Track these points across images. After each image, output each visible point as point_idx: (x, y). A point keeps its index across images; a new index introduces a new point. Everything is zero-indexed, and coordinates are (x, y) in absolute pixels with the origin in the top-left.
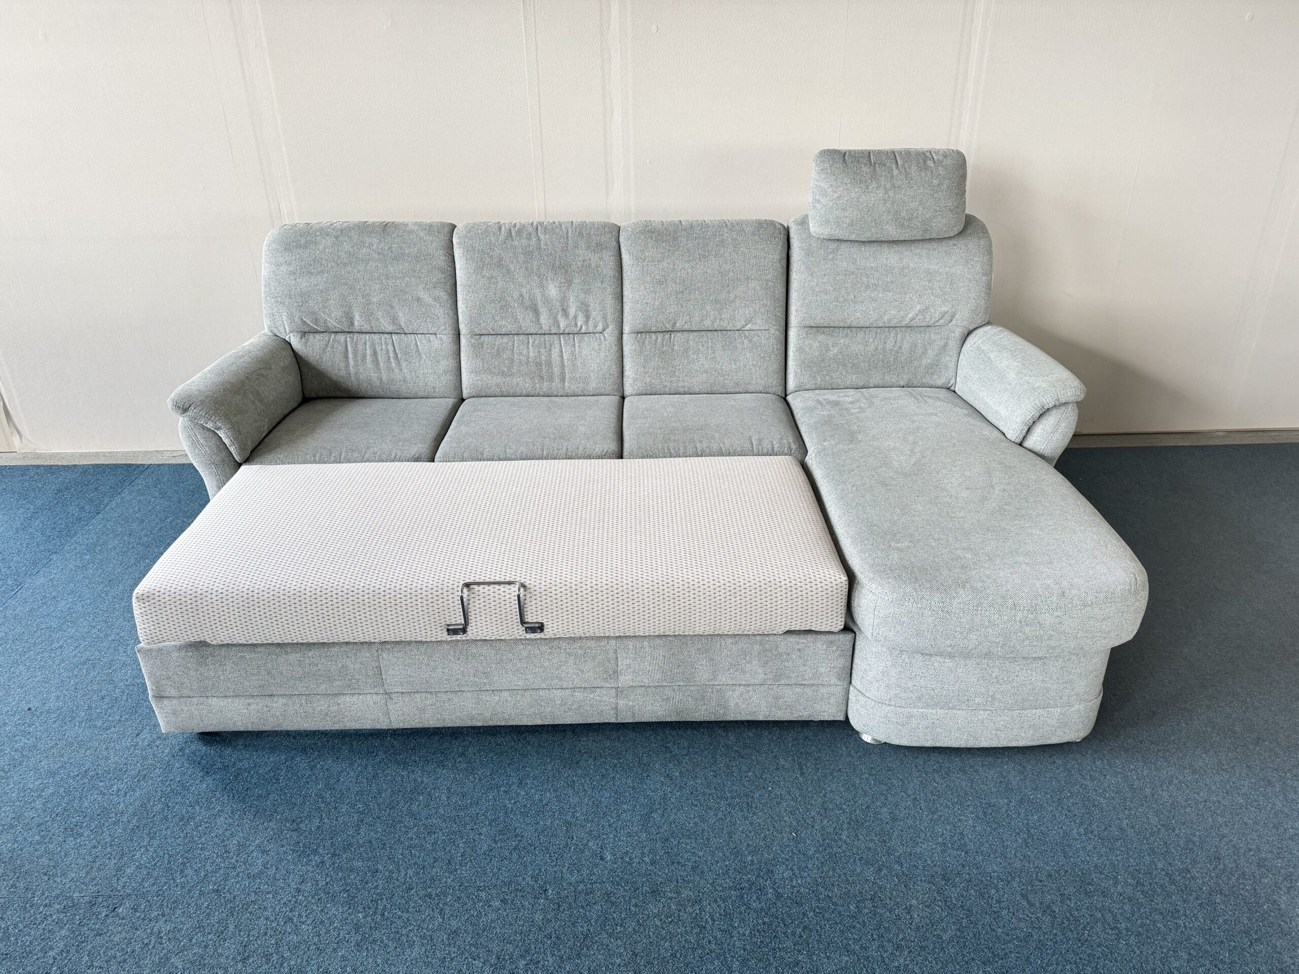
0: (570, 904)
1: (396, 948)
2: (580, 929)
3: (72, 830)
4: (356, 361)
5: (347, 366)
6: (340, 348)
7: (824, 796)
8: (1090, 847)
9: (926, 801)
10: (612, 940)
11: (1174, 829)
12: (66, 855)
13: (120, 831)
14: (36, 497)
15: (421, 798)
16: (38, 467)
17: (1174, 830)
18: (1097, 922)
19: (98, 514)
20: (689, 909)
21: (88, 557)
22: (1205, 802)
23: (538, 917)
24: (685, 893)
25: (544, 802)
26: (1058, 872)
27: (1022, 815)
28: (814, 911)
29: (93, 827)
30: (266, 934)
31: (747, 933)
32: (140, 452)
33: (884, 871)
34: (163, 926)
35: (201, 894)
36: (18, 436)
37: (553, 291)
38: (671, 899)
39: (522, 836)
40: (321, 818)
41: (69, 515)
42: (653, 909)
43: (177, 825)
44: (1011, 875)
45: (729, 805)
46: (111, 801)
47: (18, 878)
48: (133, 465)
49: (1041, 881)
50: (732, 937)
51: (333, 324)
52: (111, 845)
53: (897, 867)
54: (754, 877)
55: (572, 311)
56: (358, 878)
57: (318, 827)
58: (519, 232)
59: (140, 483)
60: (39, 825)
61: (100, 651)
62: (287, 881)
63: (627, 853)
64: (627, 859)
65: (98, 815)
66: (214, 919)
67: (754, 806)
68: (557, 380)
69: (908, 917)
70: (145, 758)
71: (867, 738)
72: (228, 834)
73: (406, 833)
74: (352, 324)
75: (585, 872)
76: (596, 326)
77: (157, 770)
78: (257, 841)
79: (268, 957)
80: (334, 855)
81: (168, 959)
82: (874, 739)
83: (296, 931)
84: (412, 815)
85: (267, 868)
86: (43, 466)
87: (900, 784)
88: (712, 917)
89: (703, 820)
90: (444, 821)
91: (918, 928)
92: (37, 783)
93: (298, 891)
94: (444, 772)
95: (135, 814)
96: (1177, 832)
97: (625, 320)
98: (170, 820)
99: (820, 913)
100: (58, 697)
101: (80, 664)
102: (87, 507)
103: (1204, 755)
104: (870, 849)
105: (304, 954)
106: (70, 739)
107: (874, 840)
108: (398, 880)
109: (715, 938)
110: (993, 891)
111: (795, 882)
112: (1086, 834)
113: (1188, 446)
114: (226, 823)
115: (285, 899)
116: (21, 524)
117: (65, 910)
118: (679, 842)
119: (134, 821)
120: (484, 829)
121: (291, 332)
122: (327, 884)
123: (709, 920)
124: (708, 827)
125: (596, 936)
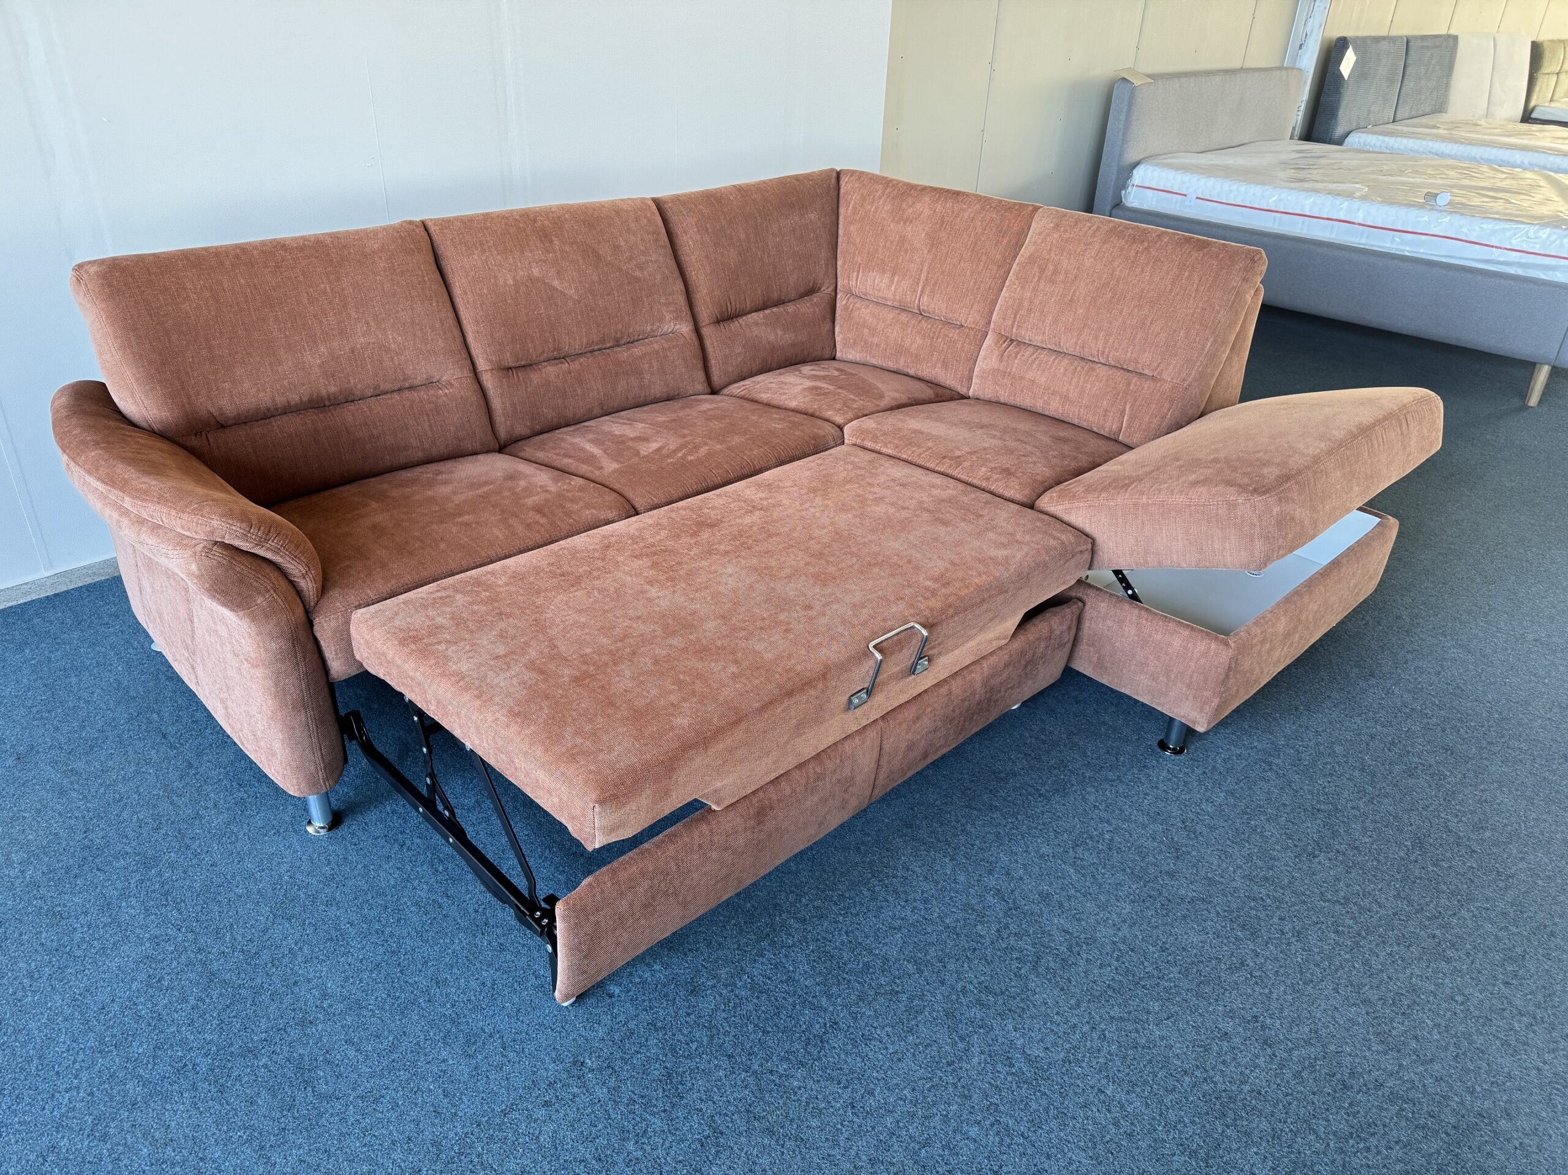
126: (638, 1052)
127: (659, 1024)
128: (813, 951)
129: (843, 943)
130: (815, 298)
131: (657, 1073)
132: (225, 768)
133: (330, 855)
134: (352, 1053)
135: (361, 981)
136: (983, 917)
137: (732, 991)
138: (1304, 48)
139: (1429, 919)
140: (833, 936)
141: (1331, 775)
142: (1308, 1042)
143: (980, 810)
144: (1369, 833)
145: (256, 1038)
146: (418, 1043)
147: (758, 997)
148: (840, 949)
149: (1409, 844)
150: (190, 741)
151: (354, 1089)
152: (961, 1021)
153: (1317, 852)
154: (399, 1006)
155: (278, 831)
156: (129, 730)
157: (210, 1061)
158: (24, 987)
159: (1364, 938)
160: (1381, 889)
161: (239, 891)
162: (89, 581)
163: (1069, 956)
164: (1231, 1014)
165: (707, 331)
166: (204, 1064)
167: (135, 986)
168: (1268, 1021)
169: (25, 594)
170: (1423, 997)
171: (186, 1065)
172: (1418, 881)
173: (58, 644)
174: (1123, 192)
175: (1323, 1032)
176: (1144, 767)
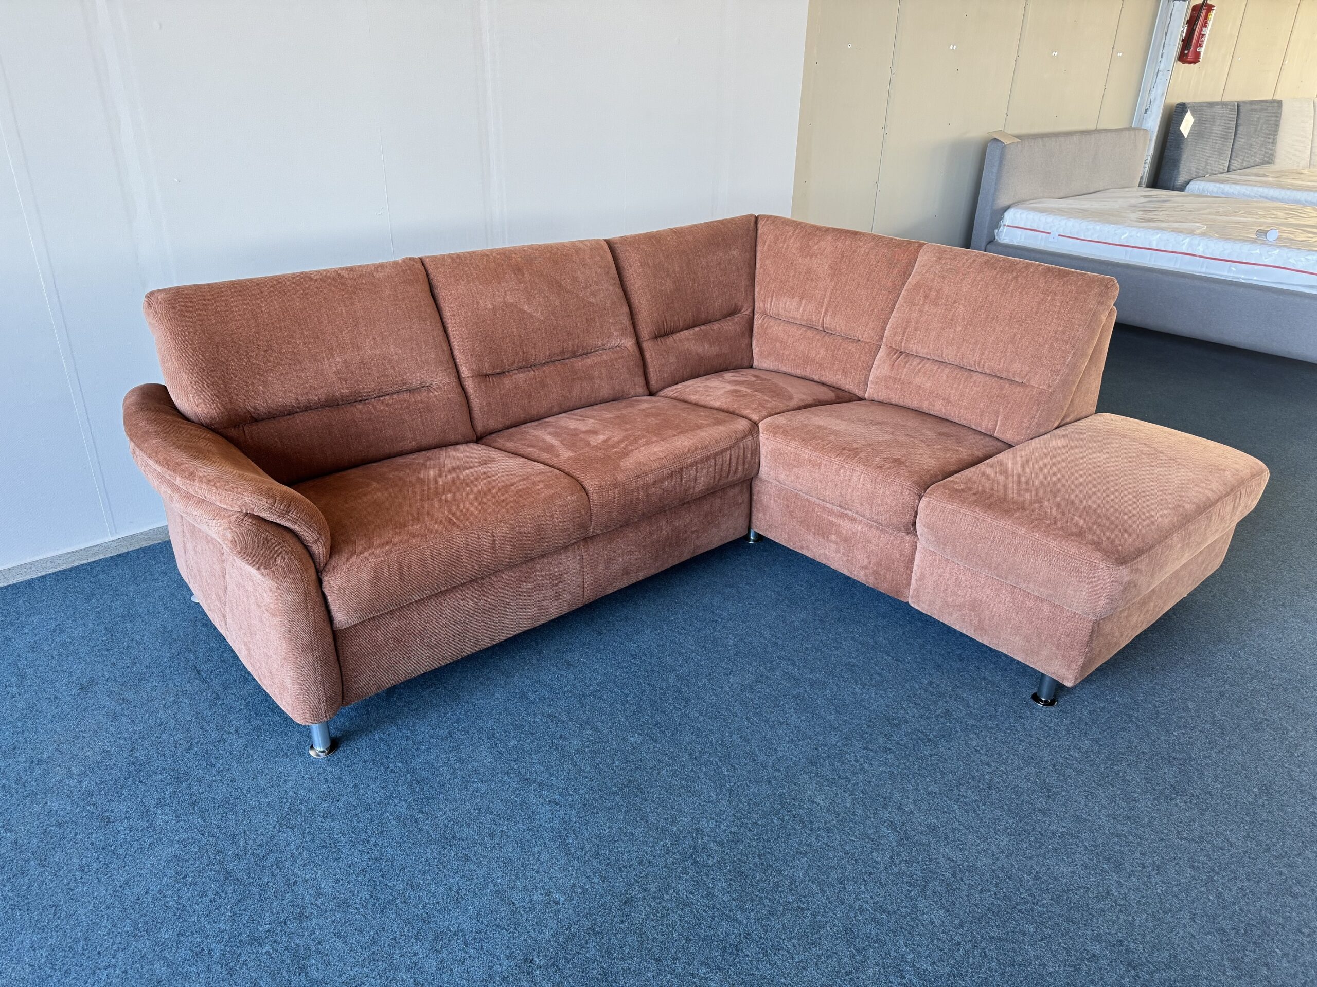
126: (579, 953)
127: (598, 929)
128: (730, 871)
129: (756, 865)
130: (736, 318)
131: (594, 972)
132: (245, 700)
133: (327, 775)
134: (339, 945)
135: (349, 883)
136: (878, 845)
137: (660, 903)
138: (1149, 112)
139: (1276, 858)
140: (747, 858)
141: (1185, 727)
142: (1168, 966)
143: (876, 751)
144: (1220, 780)
145: (261, 929)
146: (394, 939)
147: (682, 909)
148: (753, 870)
149: (1256, 790)
150: (219, 677)
151: (340, 976)
152: (858, 936)
153: (1173, 796)
154: (379, 905)
155: (286, 754)
156: (170, 667)
157: (223, 947)
158: (76, 879)
159: (1218, 873)
160: (1232, 830)
161: (252, 803)
162: (145, 544)
163: (953, 881)
164: (1098, 938)
165: (646, 345)
166: (218, 949)
167: (165, 880)
168: (1132, 945)
169: (95, 554)
170: (1272, 928)
171: (203, 950)
172: (1265, 824)
173: (118, 595)
174: (996, 231)
175: (1182, 957)
176: (1019, 717)
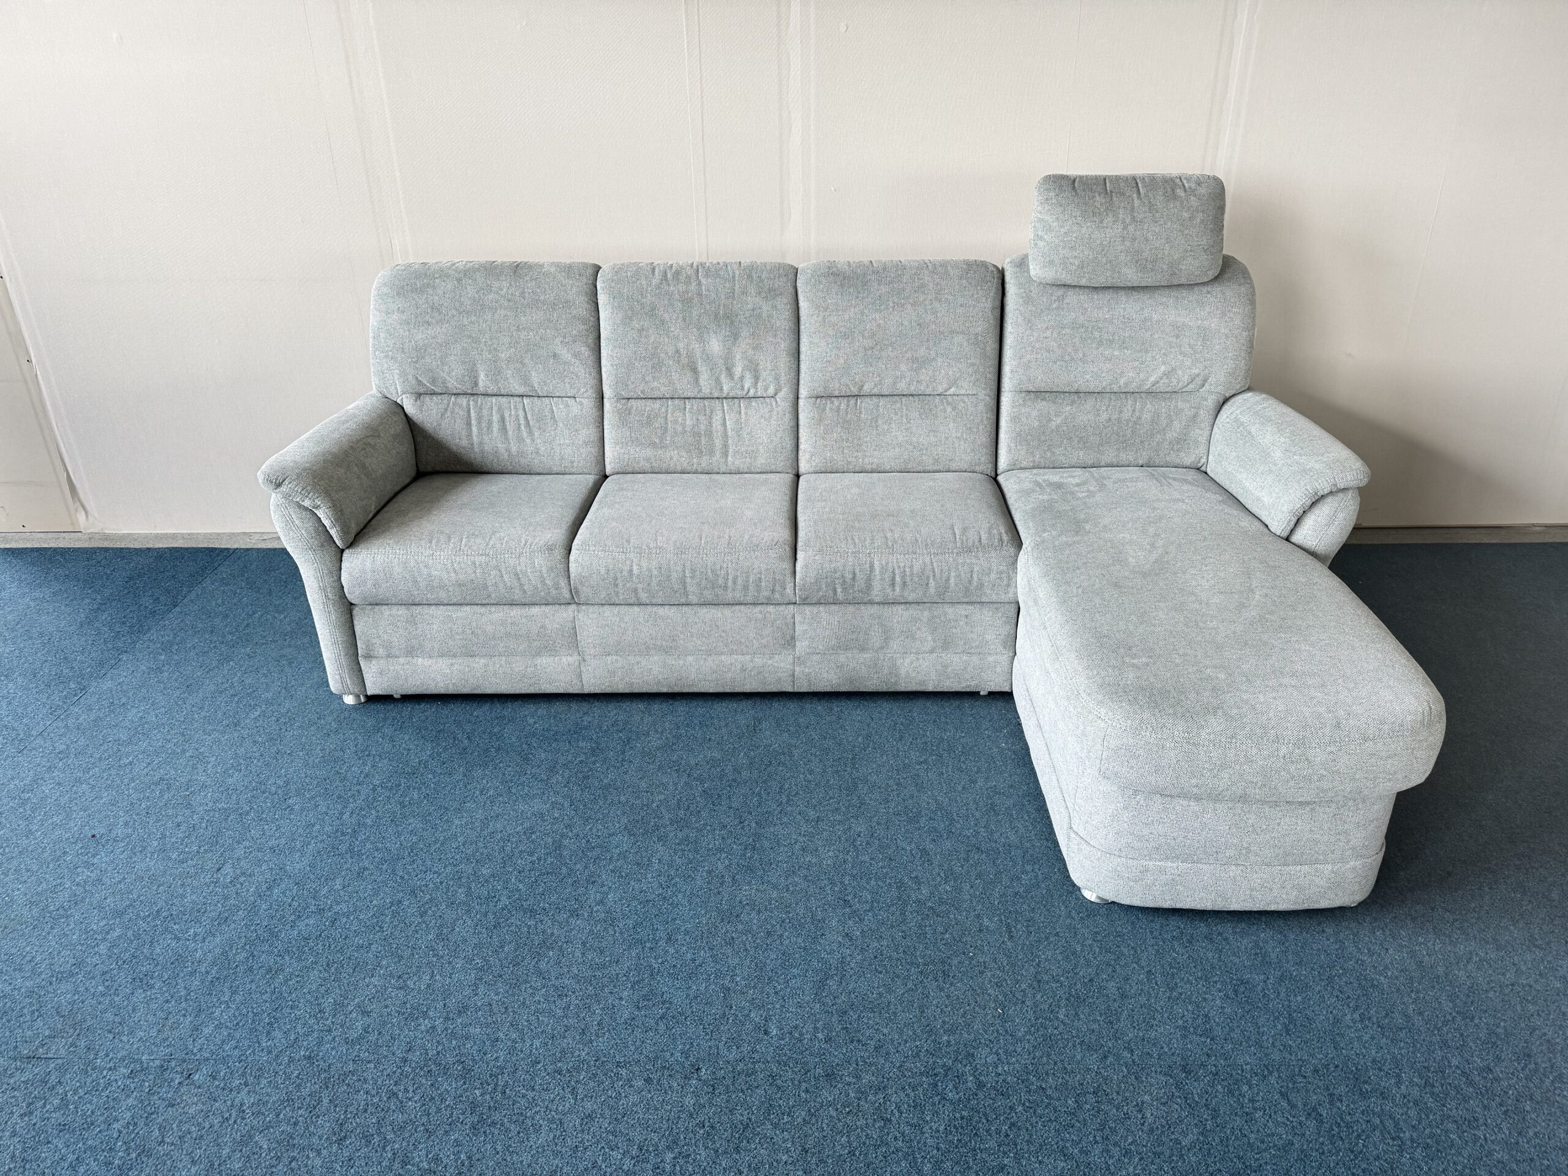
0: (727, 1086)
1: (519, 1133)
2: (740, 1116)
3: (141, 981)
4: (480, 429)
5: (470, 435)
6: (461, 413)
7: (1038, 965)
8: (1366, 1037)
9: (1163, 974)
10: (778, 1132)
11: (1473, 1017)
12: (134, 1010)
13: (197, 983)
14: (103, 586)
15: (551, 953)
16: (106, 550)
17: (1472, 1019)
18: (1374, 1130)
19: (175, 606)
20: (871, 1097)
21: (163, 657)
22: (1513, 985)
23: (689, 1101)
24: (866, 1078)
25: (697, 962)
26: (1327, 1066)
27: (1283, 995)
28: (1024, 1104)
29: (166, 977)
30: (366, 1111)
31: (942, 1128)
32: (224, 534)
33: (1110, 1059)
34: (245, 1098)
35: (291, 1060)
36: (83, 513)
37: (715, 345)
38: (849, 1084)
39: (671, 1003)
40: (432, 976)
41: (142, 608)
42: (827, 1095)
43: (264, 977)
44: (1268, 1069)
45: (921, 972)
46: (187, 948)
47: (79, 1035)
48: (216, 549)
49: (1305, 1077)
50: (922, 1133)
51: (453, 384)
52: (186, 1000)
53: (1127, 1055)
54: (950, 1062)
55: (738, 370)
56: (476, 1047)
57: (429, 986)
58: (677, 273)
59: (224, 570)
60: (104, 973)
61: (176, 770)
62: (391, 1048)
63: (796, 1027)
64: (797, 1035)
65: (172, 963)
66: (305, 1092)
67: (951, 975)
68: (718, 454)
69: (1140, 1116)
70: (226, 898)
71: (1090, 895)
72: (322, 990)
73: (532, 995)
74: (476, 384)
75: (746, 1048)
76: (766, 390)
77: (240, 913)
78: (356, 1000)
79: (367, 1138)
80: (447, 1019)
81: (251, 1137)
82: (1099, 897)
83: (402, 1108)
84: (540, 974)
85: (368, 1032)
86: (112, 549)
87: (1132, 952)
88: (898, 1108)
89: (890, 991)
90: (578, 982)
91: (1152, 1131)
92: (102, 924)
93: (405, 1060)
94: (578, 922)
95: (214, 963)
96: (1477, 1021)
97: (802, 382)
98: (255, 972)
99: (1031, 1108)
100: (126, 824)
101: (153, 783)
102: (162, 598)
103: (1512, 928)
104: (1093, 1031)
105: (410, 1136)
106: (140, 873)
107: (1099, 1021)
108: (522, 1051)
109: (903, 1134)
110: (1245, 1088)
111: (1000, 1069)
112: (1362, 1021)
113: (1496, 544)
114: (320, 977)
115: (389, 1070)
116: (87, 618)
117: (132, 1074)
118: (859, 1016)
119: (214, 972)
120: (626, 993)
121: (404, 393)
122: (438, 1053)
123: (895, 1111)
124: (896, 998)
125: (759, 1127)
